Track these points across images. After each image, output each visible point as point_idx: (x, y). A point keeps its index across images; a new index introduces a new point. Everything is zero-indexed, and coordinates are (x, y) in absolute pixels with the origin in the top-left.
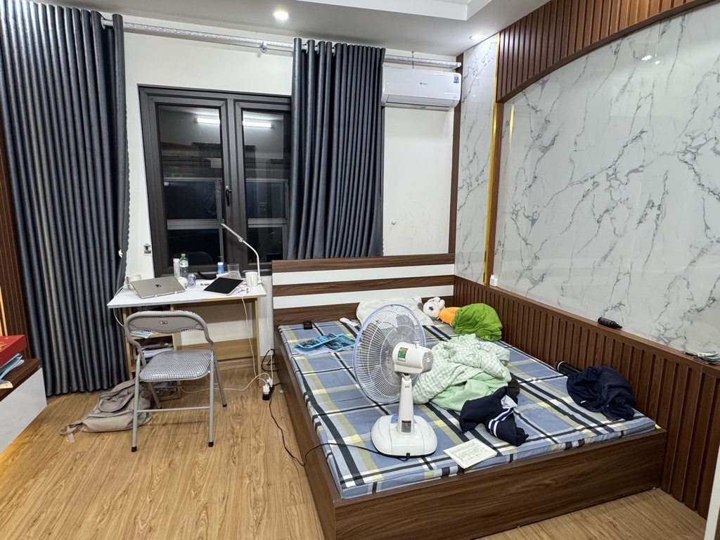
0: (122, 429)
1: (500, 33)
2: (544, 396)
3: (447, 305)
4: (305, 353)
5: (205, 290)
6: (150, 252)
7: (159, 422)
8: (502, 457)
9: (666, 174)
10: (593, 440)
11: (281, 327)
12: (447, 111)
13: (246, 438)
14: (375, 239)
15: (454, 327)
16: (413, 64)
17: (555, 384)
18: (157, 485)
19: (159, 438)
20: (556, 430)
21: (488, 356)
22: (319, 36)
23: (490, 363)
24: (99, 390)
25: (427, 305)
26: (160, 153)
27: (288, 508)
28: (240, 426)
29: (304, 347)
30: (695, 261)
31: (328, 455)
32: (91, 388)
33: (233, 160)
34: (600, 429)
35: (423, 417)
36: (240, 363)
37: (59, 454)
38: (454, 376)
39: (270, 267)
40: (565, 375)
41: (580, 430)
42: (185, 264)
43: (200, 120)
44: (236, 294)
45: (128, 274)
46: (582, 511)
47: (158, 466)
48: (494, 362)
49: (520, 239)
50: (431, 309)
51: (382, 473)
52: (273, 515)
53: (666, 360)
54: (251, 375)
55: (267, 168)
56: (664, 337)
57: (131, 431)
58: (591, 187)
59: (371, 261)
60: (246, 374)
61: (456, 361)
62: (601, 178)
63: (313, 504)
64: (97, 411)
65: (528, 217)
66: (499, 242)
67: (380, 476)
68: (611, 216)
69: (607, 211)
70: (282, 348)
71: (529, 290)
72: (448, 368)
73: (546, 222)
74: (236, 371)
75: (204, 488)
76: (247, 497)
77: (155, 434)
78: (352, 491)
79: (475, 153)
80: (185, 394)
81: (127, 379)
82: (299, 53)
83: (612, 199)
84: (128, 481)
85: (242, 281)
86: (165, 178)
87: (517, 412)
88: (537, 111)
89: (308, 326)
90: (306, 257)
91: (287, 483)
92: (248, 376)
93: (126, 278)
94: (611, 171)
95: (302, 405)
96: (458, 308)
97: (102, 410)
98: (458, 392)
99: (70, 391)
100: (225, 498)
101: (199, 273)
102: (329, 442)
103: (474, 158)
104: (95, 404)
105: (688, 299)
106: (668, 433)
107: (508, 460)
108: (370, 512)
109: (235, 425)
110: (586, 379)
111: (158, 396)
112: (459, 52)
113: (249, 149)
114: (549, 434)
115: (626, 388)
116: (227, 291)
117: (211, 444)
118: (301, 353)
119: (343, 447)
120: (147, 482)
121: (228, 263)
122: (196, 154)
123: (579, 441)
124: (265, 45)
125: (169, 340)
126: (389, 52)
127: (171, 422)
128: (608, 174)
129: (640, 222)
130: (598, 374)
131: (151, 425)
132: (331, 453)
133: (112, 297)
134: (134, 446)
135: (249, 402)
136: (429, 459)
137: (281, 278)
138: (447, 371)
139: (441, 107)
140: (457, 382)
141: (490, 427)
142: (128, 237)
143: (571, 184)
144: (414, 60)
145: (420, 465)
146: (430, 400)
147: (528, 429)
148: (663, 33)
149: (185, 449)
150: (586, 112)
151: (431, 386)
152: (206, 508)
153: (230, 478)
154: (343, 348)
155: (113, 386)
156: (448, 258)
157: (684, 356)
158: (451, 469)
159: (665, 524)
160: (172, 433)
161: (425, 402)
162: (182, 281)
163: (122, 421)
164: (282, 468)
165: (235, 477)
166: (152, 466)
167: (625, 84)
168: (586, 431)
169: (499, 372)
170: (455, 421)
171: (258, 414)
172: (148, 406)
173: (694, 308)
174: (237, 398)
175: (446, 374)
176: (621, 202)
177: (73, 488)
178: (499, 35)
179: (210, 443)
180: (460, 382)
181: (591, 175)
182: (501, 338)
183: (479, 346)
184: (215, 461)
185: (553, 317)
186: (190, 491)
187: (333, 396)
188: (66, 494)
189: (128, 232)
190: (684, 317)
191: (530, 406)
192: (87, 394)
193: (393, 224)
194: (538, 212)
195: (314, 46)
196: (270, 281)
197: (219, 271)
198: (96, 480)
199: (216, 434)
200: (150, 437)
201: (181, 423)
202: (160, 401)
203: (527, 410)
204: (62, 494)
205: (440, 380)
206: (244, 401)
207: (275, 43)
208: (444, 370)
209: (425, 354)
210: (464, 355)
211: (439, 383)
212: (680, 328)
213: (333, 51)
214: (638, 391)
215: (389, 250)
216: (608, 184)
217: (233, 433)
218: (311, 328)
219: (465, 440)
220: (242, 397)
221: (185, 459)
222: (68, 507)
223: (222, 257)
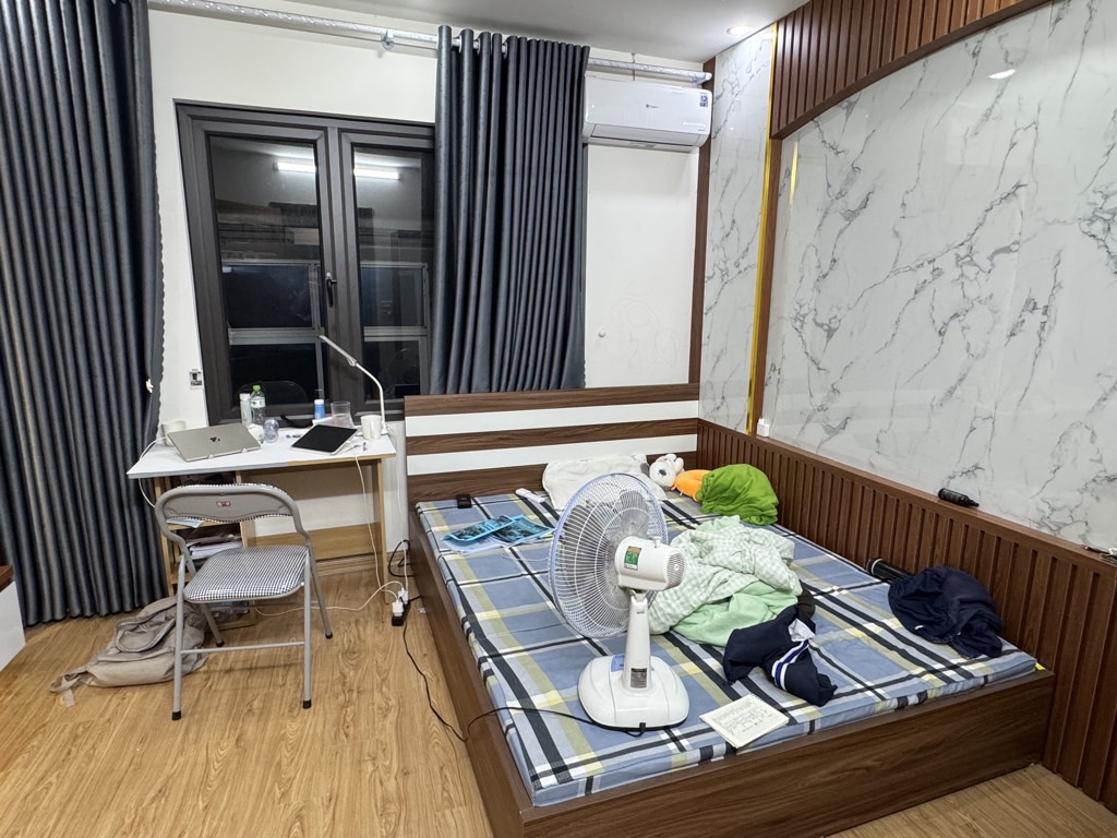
0: (156, 681)
1: (778, 23)
2: (855, 618)
3: (687, 467)
4: (462, 549)
5: (295, 445)
6: (199, 384)
7: (218, 668)
8: (797, 726)
9: (1058, 255)
10: (941, 693)
11: (419, 504)
12: (688, 152)
13: (365, 691)
14: (572, 360)
15: (700, 503)
16: (634, 75)
17: (869, 596)
18: (216, 777)
19: (219, 694)
20: (880, 677)
21: (766, 554)
22: (482, 23)
23: (769, 565)
24: (118, 613)
25: (656, 467)
26: (215, 218)
27: (439, 814)
28: (356, 670)
29: (460, 538)
30: (1104, 399)
31: (508, 728)
32: (104, 611)
33: (339, 232)
34: (950, 673)
35: (661, 658)
36: (353, 564)
37: (47, 728)
38: (710, 589)
39: (402, 407)
40: (884, 581)
41: (918, 676)
42: (260, 403)
43: (282, 166)
44: (346, 452)
45: (162, 420)
46: (921, 806)
47: (218, 744)
48: (777, 564)
49: (808, 361)
50: (663, 472)
51: (600, 759)
52: (413, 826)
53: (1054, 559)
54: (372, 584)
55: (393, 244)
56: (1052, 523)
57: (170, 683)
58: (929, 277)
59: (567, 397)
60: (364, 582)
61: (714, 563)
62: (947, 263)
63: (482, 807)
64: (114, 651)
65: (821, 325)
66: (772, 365)
67: (597, 766)
68: (963, 324)
69: (956, 315)
70: (422, 539)
71: (822, 442)
72: (700, 575)
73: (852, 333)
74: (346, 576)
75: (296, 782)
76: (370, 794)
77: (213, 688)
78: (551, 793)
79: (734, 221)
80: (263, 618)
81: (164, 595)
82: (447, 52)
83: (964, 296)
84: (167, 770)
85: (355, 430)
86: (223, 260)
87: (814, 645)
88: (838, 153)
89: (464, 502)
90: (460, 391)
91: (437, 769)
92: (366, 585)
93: (159, 426)
94: (963, 251)
95: (460, 638)
96: (707, 472)
97: (123, 649)
98: (718, 614)
99: (68, 616)
100: (333, 799)
101: (283, 417)
102: (509, 704)
103: (732, 229)
104: (111, 637)
105: (1092, 460)
106: (1056, 676)
107: (807, 729)
108: (582, 827)
109: (346, 670)
110: (921, 588)
111: (217, 622)
112: (708, 55)
113: (363, 214)
114: (869, 684)
115: (985, 603)
116: (331, 448)
117: (307, 705)
118: (455, 548)
119: (532, 713)
120: (199, 771)
121: (331, 402)
122: (275, 220)
123: (919, 695)
124: (390, 36)
125: (234, 528)
126: (596, 54)
127: (239, 665)
128: (958, 256)
129: (1012, 334)
130: (940, 581)
131: (205, 672)
132: (513, 725)
133: (136, 460)
134: (176, 710)
135: (370, 629)
136: (677, 732)
137: (420, 425)
138: (700, 580)
139: (678, 146)
140: (715, 599)
141: (773, 675)
142: (162, 358)
143: (895, 272)
144: (636, 67)
145: (663, 743)
146: (671, 628)
147: (835, 677)
148: (1057, 21)
149: (264, 711)
150: (922, 153)
151: (674, 606)
152: (299, 817)
153: (341, 763)
154: (523, 540)
155: (142, 607)
156: (689, 392)
157: (1085, 553)
158: (715, 748)
159: (1056, 827)
160: (241, 686)
161: (663, 632)
162: (256, 430)
163: (155, 666)
164: (427, 742)
165: (349, 761)
166: (209, 743)
167: (990, 106)
168: (928, 677)
169: (786, 581)
170: (714, 664)
171: (385, 651)
172: (200, 640)
173: (1103, 475)
174: (349, 623)
175: (698, 585)
176: (980, 302)
177: (70, 787)
178: (775, 26)
179: (305, 702)
180: (722, 597)
181: (930, 257)
182: (776, 519)
183: (747, 536)
184: (315, 734)
185: (863, 488)
186: (272, 787)
187: (510, 622)
188: (57, 800)
189: (162, 350)
190: (1086, 488)
191: (833, 635)
192: (97, 620)
193: (601, 336)
194: (839, 317)
195: (472, 41)
196: (401, 430)
197: (317, 414)
198: (112, 771)
199: (316, 686)
200: (203, 694)
201: (256, 668)
202: (220, 631)
203: (830, 642)
204: (52, 799)
205: (688, 594)
206: (361, 629)
207: (408, 34)
208: (695, 578)
209: (671, 559)
210: (727, 553)
211: (687, 600)
212: (1077, 507)
213: (504, 49)
214: (1007, 607)
215: (595, 378)
216: (959, 271)
217: (344, 684)
218: (470, 506)
219: (735, 696)
220: (357, 622)
221: (264, 730)
222: (62, 821)
223: (321, 390)
